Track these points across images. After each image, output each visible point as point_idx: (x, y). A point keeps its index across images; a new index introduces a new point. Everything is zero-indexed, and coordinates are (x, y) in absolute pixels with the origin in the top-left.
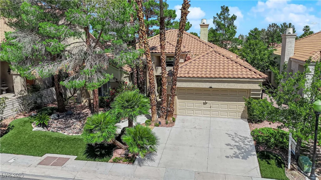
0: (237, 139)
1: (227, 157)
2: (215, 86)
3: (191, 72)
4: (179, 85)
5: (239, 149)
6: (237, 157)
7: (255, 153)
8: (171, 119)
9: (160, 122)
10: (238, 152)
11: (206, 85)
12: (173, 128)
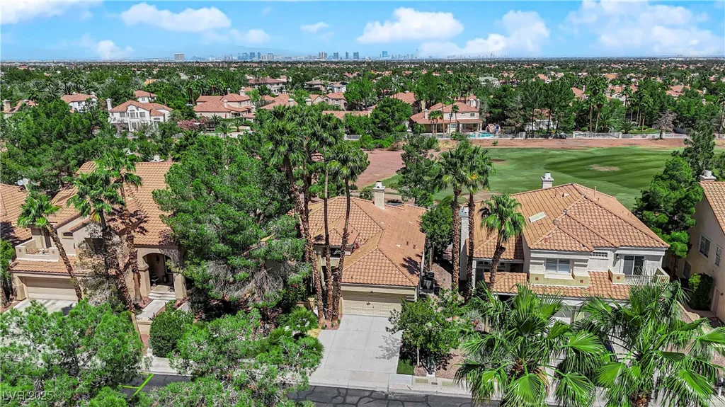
0: (389, 342)
1: (377, 358)
2: (375, 290)
3: (354, 277)
4: (343, 288)
5: (387, 351)
6: (384, 358)
7: (399, 354)
8: (336, 322)
9: (326, 326)
10: (386, 353)
11: (368, 290)
12: (337, 331)
